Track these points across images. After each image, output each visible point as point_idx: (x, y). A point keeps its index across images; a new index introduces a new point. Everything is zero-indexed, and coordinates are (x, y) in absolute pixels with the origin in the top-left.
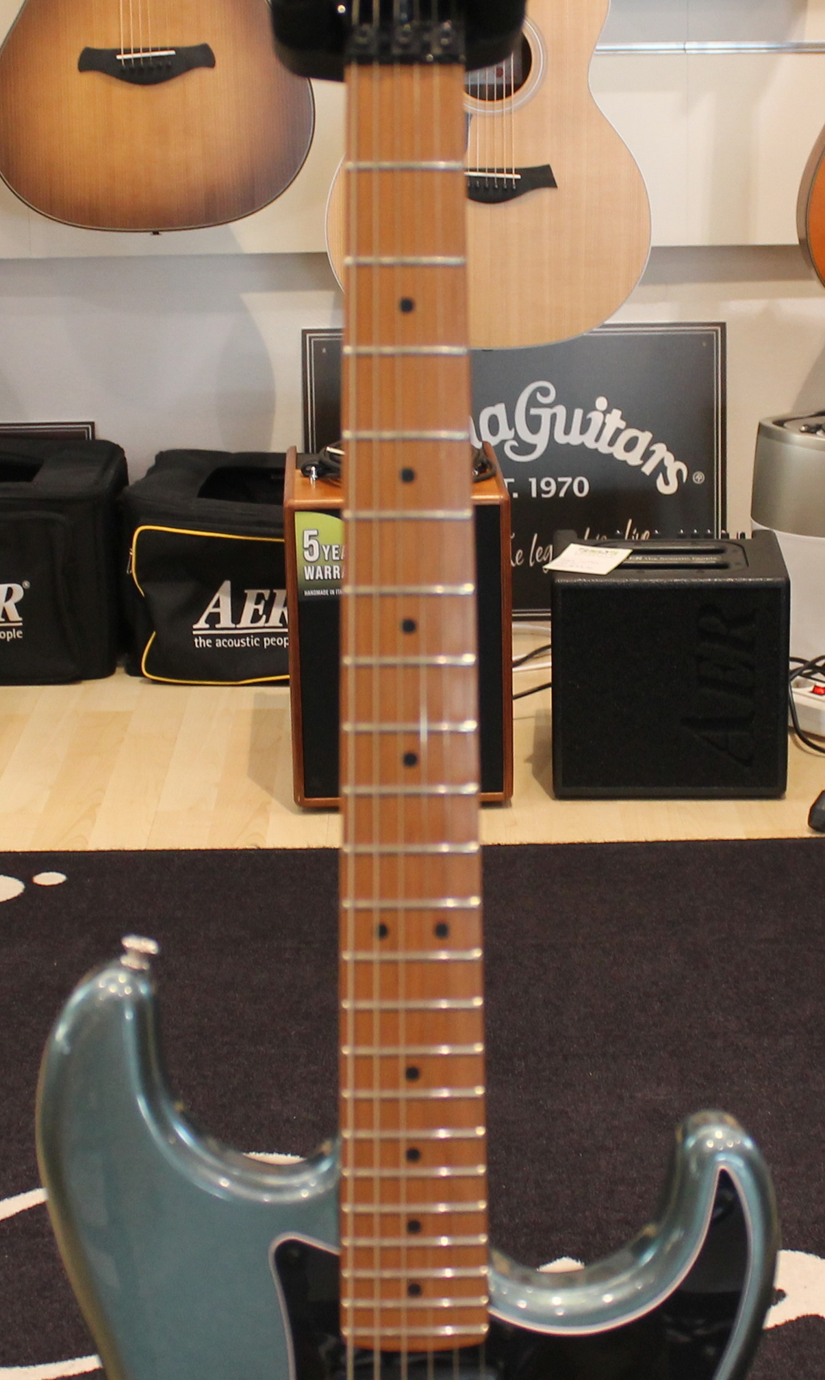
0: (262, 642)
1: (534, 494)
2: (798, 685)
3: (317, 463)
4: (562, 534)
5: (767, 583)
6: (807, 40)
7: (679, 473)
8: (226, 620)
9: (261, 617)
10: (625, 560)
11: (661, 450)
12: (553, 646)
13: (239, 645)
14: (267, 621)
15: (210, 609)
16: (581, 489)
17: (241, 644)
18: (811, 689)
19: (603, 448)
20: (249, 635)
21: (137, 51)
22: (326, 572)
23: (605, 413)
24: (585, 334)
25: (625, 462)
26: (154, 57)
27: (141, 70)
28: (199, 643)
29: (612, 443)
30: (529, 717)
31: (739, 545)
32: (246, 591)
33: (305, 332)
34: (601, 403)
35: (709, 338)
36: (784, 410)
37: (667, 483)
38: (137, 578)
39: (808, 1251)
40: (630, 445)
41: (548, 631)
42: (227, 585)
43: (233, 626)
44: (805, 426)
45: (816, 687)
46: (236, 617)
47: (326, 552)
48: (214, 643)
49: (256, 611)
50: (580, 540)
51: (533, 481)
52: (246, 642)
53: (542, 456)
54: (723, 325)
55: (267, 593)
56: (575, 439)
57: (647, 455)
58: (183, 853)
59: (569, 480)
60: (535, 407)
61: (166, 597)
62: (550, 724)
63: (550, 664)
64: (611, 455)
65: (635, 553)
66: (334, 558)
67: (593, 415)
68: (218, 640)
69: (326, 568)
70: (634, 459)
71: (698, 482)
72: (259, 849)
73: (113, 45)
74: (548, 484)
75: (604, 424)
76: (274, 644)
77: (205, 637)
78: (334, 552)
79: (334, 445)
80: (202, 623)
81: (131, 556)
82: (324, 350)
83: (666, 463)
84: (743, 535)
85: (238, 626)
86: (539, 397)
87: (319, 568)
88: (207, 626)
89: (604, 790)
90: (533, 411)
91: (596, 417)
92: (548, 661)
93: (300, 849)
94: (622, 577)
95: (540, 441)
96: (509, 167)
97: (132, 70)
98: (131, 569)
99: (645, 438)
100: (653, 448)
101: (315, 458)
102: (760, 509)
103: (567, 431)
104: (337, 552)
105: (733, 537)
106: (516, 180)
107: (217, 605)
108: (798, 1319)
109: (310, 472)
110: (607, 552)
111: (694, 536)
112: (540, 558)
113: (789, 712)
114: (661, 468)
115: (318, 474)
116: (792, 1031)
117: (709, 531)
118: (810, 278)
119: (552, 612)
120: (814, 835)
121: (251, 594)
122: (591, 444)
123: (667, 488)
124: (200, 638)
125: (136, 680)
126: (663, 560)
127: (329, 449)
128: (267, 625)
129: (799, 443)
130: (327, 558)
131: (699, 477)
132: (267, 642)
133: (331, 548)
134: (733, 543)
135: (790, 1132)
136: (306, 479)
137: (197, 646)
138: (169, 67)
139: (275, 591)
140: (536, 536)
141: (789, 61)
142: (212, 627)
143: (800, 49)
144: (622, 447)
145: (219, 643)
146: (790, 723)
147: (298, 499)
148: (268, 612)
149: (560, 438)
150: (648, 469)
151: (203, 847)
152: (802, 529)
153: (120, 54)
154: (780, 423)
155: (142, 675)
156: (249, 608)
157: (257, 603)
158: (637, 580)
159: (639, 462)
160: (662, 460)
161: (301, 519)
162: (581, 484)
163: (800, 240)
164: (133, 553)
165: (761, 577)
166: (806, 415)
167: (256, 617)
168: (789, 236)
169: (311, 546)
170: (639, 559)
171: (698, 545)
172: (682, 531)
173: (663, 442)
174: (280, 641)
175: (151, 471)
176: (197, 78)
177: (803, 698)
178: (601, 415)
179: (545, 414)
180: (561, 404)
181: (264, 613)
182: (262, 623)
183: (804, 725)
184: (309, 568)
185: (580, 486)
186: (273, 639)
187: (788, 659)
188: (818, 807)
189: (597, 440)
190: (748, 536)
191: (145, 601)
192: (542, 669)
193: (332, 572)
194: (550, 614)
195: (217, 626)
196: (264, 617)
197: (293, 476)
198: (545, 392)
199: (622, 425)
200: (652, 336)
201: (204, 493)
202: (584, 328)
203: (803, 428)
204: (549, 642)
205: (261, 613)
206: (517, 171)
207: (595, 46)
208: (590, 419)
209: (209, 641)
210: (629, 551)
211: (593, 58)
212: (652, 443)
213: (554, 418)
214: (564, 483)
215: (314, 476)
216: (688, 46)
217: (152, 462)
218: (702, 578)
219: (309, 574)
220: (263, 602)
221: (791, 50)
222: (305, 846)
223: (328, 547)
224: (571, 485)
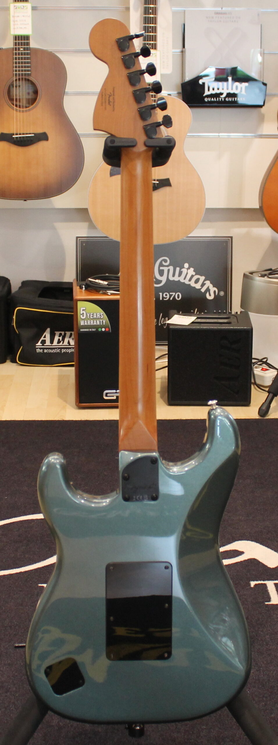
0: (61, 351)
1: (161, 299)
2: (256, 368)
3: (85, 284)
4: (172, 311)
5: (244, 329)
6: (264, 133)
7: (215, 292)
8: (48, 343)
9: (61, 341)
10: (194, 320)
11: (208, 283)
12: (168, 354)
13: (52, 352)
14: (63, 343)
15: (42, 339)
16: (178, 297)
17: (53, 351)
18: (261, 369)
19: (187, 282)
20: (56, 348)
21: (20, 134)
22: (88, 323)
23: (188, 269)
24: (181, 240)
25: (194, 287)
26: (27, 137)
27: (21, 141)
28: (38, 351)
29: (190, 280)
30: (159, 378)
31: (235, 316)
32: (55, 332)
33: (77, 238)
34: (186, 265)
35: (226, 242)
36: (254, 269)
37: (210, 295)
38: (16, 326)
39: (252, 541)
40: (197, 281)
41: (167, 349)
42: (48, 330)
43: (51, 345)
44: (260, 274)
45: (262, 368)
46: (52, 341)
47: (88, 315)
48: (43, 351)
49: (59, 339)
50: (178, 313)
51: (161, 294)
52: (55, 350)
53: (164, 285)
54: (232, 237)
55: (63, 333)
56: (176, 278)
57: (203, 285)
58: (36, 421)
59: (174, 294)
60: (162, 266)
61: (26, 334)
62: (167, 381)
63: (167, 360)
64: (189, 285)
65: (198, 318)
66: (91, 318)
67: (183, 270)
68: (45, 350)
69: (88, 321)
70: (198, 286)
71: (222, 295)
72: (63, 420)
73: (11, 132)
74: (166, 295)
75: (187, 273)
76: (66, 352)
77: (40, 349)
78: (91, 315)
79: (91, 278)
80: (39, 344)
81: (14, 319)
82: (84, 244)
83: (210, 288)
84: (237, 313)
85: (52, 345)
86: (163, 263)
87: (86, 321)
88: (41, 345)
89: (186, 402)
90: (161, 268)
91: (184, 271)
92: (166, 359)
93: (78, 421)
94: (194, 326)
95: (164, 279)
96: (155, 179)
97: (18, 141)
98: (13, 323)
99: (202, 278)
100: (205, 282)
101: (84, 283)
102: (244, 304)
103: (174, 275)
104: (92, 315)
105: (233, 313)
106: (157, 184)
107: (45, 337)
108: (248, 560)
109: (83, 287)
110: (188, 318)
111: (219, 313)
112: (163, 322)
113: (252, 375)
114: (208, 290)
115: (85, 288)
116: (250, 478)
117: (225, 311)
118: (263, 220)
119: (168, 342)
120: (260, 418)
121: (57, 333)
122: (182, 281)
123: (210, 297)
124: (39, 349)
125: (15, 364)
126: (208, 321)
127: (89, 279)
128: (63, 345)
129: (259, 281)
130: (88, 318)
131: (222, 293)
132: (63, 351)
133: (90, 315)
134: (233, 315)
135: (248, 507)
136: (81, 290)
137: (37, 352)
138: (31, 141)
139: (66, 332)
140: (161, 314)
141: (258, 141)
142: (43, 345)
143: (261, 136)
144: (194, 282)
145: (45, 351)
146: (253, 381)
147: (79, 296)
148: (63, 340)
149: (171, 278)
150: (203, 290)
151: (43, 419)
152: (259, 311)
153: (14, 135)
154: (252, 273)
155: (17, 362)
156: (56, 338)
157: (60, 336)
158: (199, 327)
159: (200, 287)
160: (208, 287)
161: (80, 304)
162: (178, 295)
163: (260, 207)
164: (14, 317)
165: (242, 327)
166: (261, 271)
167: (59, 342)
168: (256, 205)
169: (83, 313)
170: (199, 320)
171: (221, 316)
172: (215, 311)
173: (209, 280)
174: (68, 351)
175: (20, 288)
176: (42, 145)
177: (257, 372)
178: (186, 270)
179: (166, 269)
180: (171, 265)
181: (62, 340)
182: (61, 344)
183: (258, 382)
184: (82, 321)
185: (178, 296)
186: (65, 350)
187: (252, 359)
188: (262, 408)
189: (185, 279)
190: (239, 313)
191: (18, 336)
192: (165, 361)
193: (90, 323)
194: (167, 343)
195: (45, 345)
196: (62, 342)
197: (76, 289)
198: (166, 261)
199: (194, 273)
200: (205, 241)
201: (41, 296)
202: (181, 237)
203: (260, 275)
204: (167, 353)
205: (61, 340)
206: (158, 180)
207: (187, 134)
208: (182, 271)
209: (42, 350)
210: (195, 318)
211: (186, 139)
212: (205, 280)
213: (169, 270)
214: (172, 295)
215: (84, 289)
216: (220, 134)
217: (20, 285)
218: (222, 327)
219: (82, 323)
220: (62, 336)
221: (258, 137)
222: (80, 419)
223: (89, 314)
224: (175, 296)
